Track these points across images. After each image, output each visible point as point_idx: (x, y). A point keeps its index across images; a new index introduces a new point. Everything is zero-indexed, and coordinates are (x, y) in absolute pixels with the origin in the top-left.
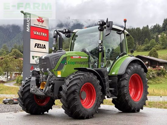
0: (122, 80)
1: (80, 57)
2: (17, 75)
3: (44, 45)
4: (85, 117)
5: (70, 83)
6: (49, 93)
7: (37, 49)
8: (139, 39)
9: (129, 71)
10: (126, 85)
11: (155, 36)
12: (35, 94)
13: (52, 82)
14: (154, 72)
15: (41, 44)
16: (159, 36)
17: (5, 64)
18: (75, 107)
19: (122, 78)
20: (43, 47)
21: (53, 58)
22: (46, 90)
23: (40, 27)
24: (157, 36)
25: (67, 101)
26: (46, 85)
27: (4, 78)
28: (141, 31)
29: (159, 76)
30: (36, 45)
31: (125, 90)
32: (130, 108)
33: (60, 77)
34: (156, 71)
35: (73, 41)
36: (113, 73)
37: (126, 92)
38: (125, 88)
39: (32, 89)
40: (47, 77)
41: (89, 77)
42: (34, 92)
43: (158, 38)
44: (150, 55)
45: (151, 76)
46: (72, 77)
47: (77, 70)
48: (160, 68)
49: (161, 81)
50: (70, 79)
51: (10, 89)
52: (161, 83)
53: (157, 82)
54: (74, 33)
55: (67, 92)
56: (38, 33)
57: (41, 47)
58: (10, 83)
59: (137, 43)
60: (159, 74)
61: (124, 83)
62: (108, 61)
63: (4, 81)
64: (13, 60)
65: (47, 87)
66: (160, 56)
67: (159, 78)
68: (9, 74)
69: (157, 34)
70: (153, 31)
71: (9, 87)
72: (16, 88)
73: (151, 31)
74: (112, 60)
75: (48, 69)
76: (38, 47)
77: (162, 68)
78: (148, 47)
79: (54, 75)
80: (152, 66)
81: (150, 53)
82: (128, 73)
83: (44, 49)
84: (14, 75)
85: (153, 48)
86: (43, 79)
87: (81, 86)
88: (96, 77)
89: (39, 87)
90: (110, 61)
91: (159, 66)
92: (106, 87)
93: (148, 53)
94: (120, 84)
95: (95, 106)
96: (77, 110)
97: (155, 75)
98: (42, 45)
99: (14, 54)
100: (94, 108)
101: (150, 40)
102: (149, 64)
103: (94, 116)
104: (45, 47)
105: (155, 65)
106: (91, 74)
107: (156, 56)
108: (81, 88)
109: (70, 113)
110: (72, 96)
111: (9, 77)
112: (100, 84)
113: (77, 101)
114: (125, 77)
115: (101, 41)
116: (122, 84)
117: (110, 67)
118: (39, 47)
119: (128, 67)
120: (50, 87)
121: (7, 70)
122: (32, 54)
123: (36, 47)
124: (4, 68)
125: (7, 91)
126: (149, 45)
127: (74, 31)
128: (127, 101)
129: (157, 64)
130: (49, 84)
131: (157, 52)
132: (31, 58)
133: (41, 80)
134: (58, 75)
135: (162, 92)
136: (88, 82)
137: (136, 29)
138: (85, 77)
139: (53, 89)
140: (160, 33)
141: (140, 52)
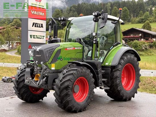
0: (115, 71)
1: (74, 48)
2: (19, 44)
3: (42, 24)
4: (77, 110)
5: (63, 78)
6: (43, 86)
7: (34, 28)
8: (134, 11)
9: (122, 61)
10: (118, 76)
11: (149, 9)
12: (30, 85)
13: (46, 74)
14: (146, 44)
15: (38, 24)
16: (153, 9)
17: (7, 34)
18: (68, 102)
19: (115, 69)
20: (40, 26)
21: (47, 51)
22: (40, 84)
24: (151, 9)
25: (60, 96)
26: (40, 78)
27: (6, 47)
28: (136, 3)
29: (151, 48)
30: (33, 25)
31: (118, 81)
32: (122, 97)
33: (54, 69)
34: (149, 44)
35: (68, 29)
36: (107, 64)
37: (118, 83)
38: (118, 78)
39: (26, 81)
40: (41, 69)
41: (82, 71)
42: (29, 83)
43: (152, 11)
44: (144, 27)
45: (143, 48)
46: (65, 72)
47: (70, 64)
48: (152, 41)
49: (153, 53)
50: (64, 74)
51: (12, 58)
52: (153, 54)
53: (149, 53)
54: (69, 21)
55: (60, 87)
57: (39, 26)
58: (11, 52)
59: (132, 15)
60: (151, 47)
61: (117, 74)
62: (102, 50)
63: (6, 50)
64: (14, 30)
65: (41, 81)
66: (153, 29)
67: (151, 50)
68: (10, 43)
69: (151, 6)
70: (148, 3)
71: (11, 56)
72: (17, 57)
73: (145, 4)
74: (106, 50)
75: (42, 63)
76: (35, 27)
77: (155, 41)
78: (142, 19)
79: (48, 67)
80: (144, 39)
81: (144, 25)
82: (121, 64)
83: (42, 28)
84: (15, 44)
85: (147, 21)
86: (37, 71)
87: (74, 81)
88: (89, 70)
89: (33, 78)
90: (104, 51)
91: (151, 39)
92: (99, 79)
93: (142, 25)
94: (113, 75)
95: (88, 99)
96: (70, 105)
97: (148, 48)
98: (40, 24)
99: (15, 24)
100: (87, 101)
101: (144, 12)
102: (143, 36)
103: (86, 109)
104: (42, 26)
105: (148, 37)
106: (84, 68)
107: (149, 28)
108: (73, 83)
109: (63, 107)
110: (65, 92)
111: (11, 46)
112: (93, 77)
113: (69, 96)
114: (118, 68)
115: (95, 33)
116: (115, 75)
117: (103, 57)
118: (37, 26)
119: (122, 58)
120: (44, 79)
121: (9, 39)
122: (30, 33)
123: (34, 26)
124: (6, 38)
125: (9, 60)
126: (143, 17)
127: (70, 19)
128: (119, 92)
129: (149, 37)
130: (43, 77)
131: (151, 24)
132: (29, 37)
133: (35, 71)
134: (52, 68)
135: (153, 66)
136: (82, 76)
137: (132, 1)
138: (78, 73)
139: (46, 82)
140: (154, 6)
141: (134, 24)
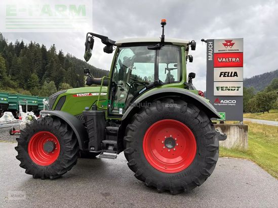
3: (235, 73)
7: (223, 78)
15: (229, 72)
20: (233, 75)
23: (227, 52)
30: (221, 74)
56: (224, 60)
57: (230, 75)
76: (224, 76)
92: (90, 139)
104: (236, 75)
118: (226, 75)
123: (222, 76)
132: (215, 89)
